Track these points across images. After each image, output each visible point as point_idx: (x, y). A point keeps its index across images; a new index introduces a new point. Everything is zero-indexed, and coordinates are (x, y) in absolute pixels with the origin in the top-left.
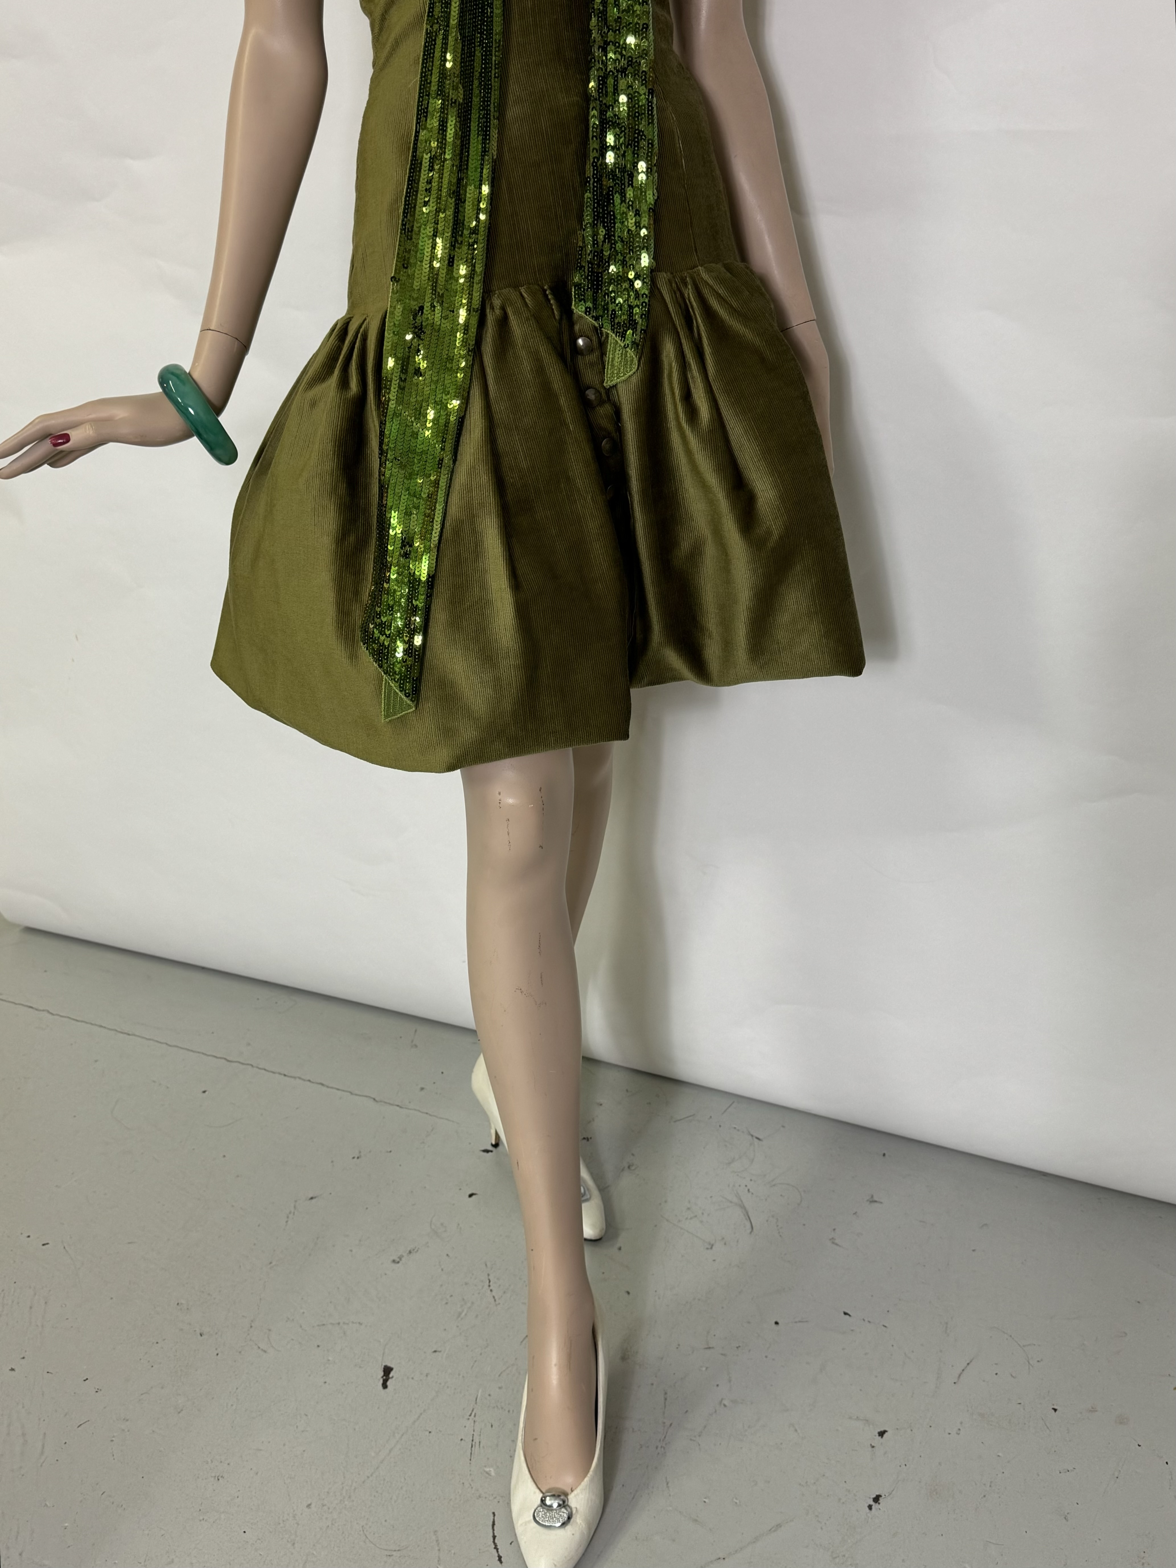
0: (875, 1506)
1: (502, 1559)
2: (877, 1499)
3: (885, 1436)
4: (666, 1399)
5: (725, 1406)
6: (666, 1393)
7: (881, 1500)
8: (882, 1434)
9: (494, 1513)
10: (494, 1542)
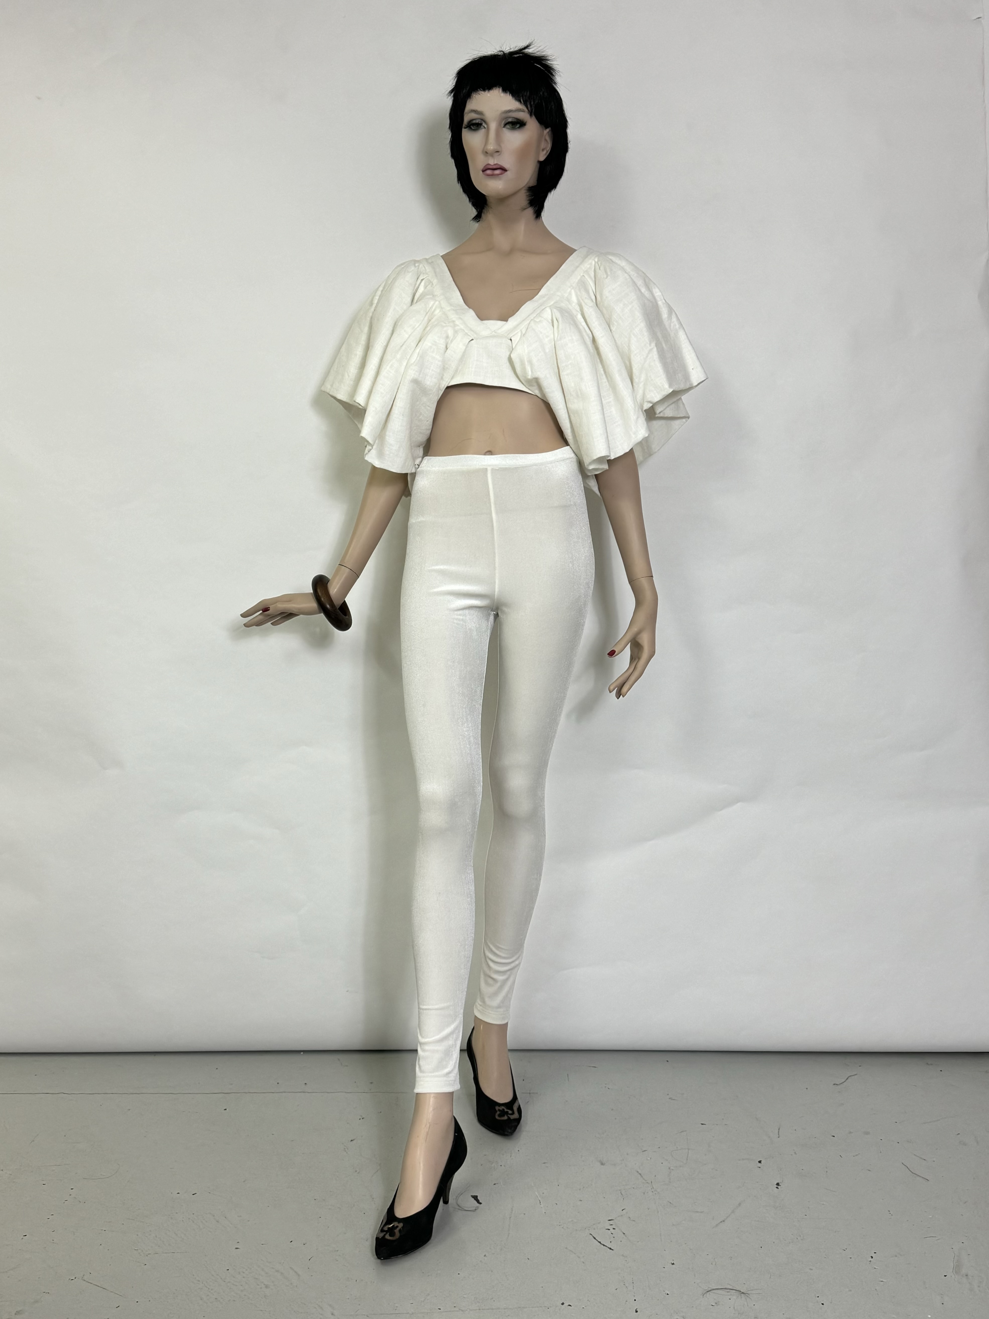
0: (779, 1187)
1: (612, 1248)
2: (778, 1184)
3: (762, 1162)
4: (640, 1174)
5: (673, 1169)
6: (638, 1172)
7: (780, 1184)
8: (760, 1162)
9: (590, 1234)
10: (601, 1244)
